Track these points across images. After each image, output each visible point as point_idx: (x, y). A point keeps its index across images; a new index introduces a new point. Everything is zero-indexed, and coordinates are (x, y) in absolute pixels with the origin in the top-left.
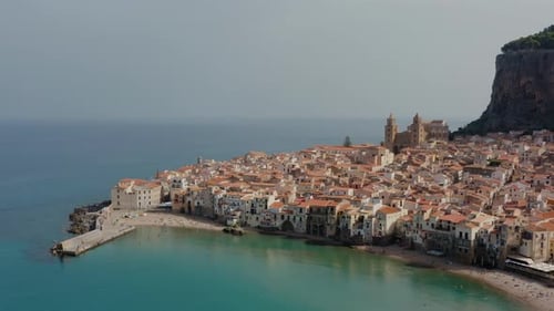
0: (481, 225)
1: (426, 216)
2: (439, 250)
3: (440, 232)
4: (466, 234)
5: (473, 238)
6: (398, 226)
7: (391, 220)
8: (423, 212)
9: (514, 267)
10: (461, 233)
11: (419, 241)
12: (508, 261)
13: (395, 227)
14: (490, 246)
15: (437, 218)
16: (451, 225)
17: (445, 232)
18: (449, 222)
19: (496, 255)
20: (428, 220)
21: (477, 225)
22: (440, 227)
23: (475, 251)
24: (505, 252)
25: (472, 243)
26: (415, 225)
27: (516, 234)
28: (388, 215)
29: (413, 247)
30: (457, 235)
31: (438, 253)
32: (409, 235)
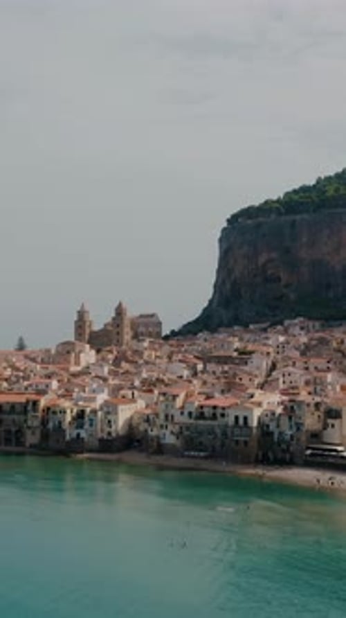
0: (265, 406)
1: (179, 402)
2: (201, 451)
3: (201, 422)
4: (245, 418)
5: (255, 423)
6: (135, 422)
7: (125, 414)
8: (175, 397)
9: (319, 459)
10: (237, 418)
11: (170, 439)
12: (309, 452)
13: (130, 425)
14: (281, 433)
15: (197, 404)
16: (219, 411)
17: (209, 422)
18: (215, 407)
19: (288, 447)
20: (183, 407)
21: (259, 404)
22: (201, 416)
23: (259, 442)
24: (303, 438)
25: (255, 431)
26: (162, 416)
27: (317, 414)
28: (121, 407)
29: (160, 449)
30: (231, 421)
31: (202, 454)
32: (154, 433)
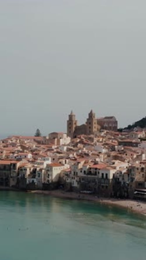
0: (118, 168)
1: (80, 166)
2: (89, 190)
3: (89, 176)
4: (107, 175)
5: (111, 177)
6: (62, 175)
7: (56, 172)
8: (79, 163)
9: (140, 196)
10: (103, 174)
11: (75, 185)
12: (136, 192)
13: (59, 177)
14: (124, 183)
15: (88, 167)
16: (97, 171)
17: (93, 176)
18: (96, 169)
19: (128, 189)
20: (81, 169)
21: (115, 168)
22: (90, 173)
23: (113, 186)
24: (134, 186)
25: (111, 181)
26: (73, 173)
27: (142, 173)
28: (54, 168)
29: (71, 189)
30: (100, 175)
31: (88, 192)
32: (69, 181)
